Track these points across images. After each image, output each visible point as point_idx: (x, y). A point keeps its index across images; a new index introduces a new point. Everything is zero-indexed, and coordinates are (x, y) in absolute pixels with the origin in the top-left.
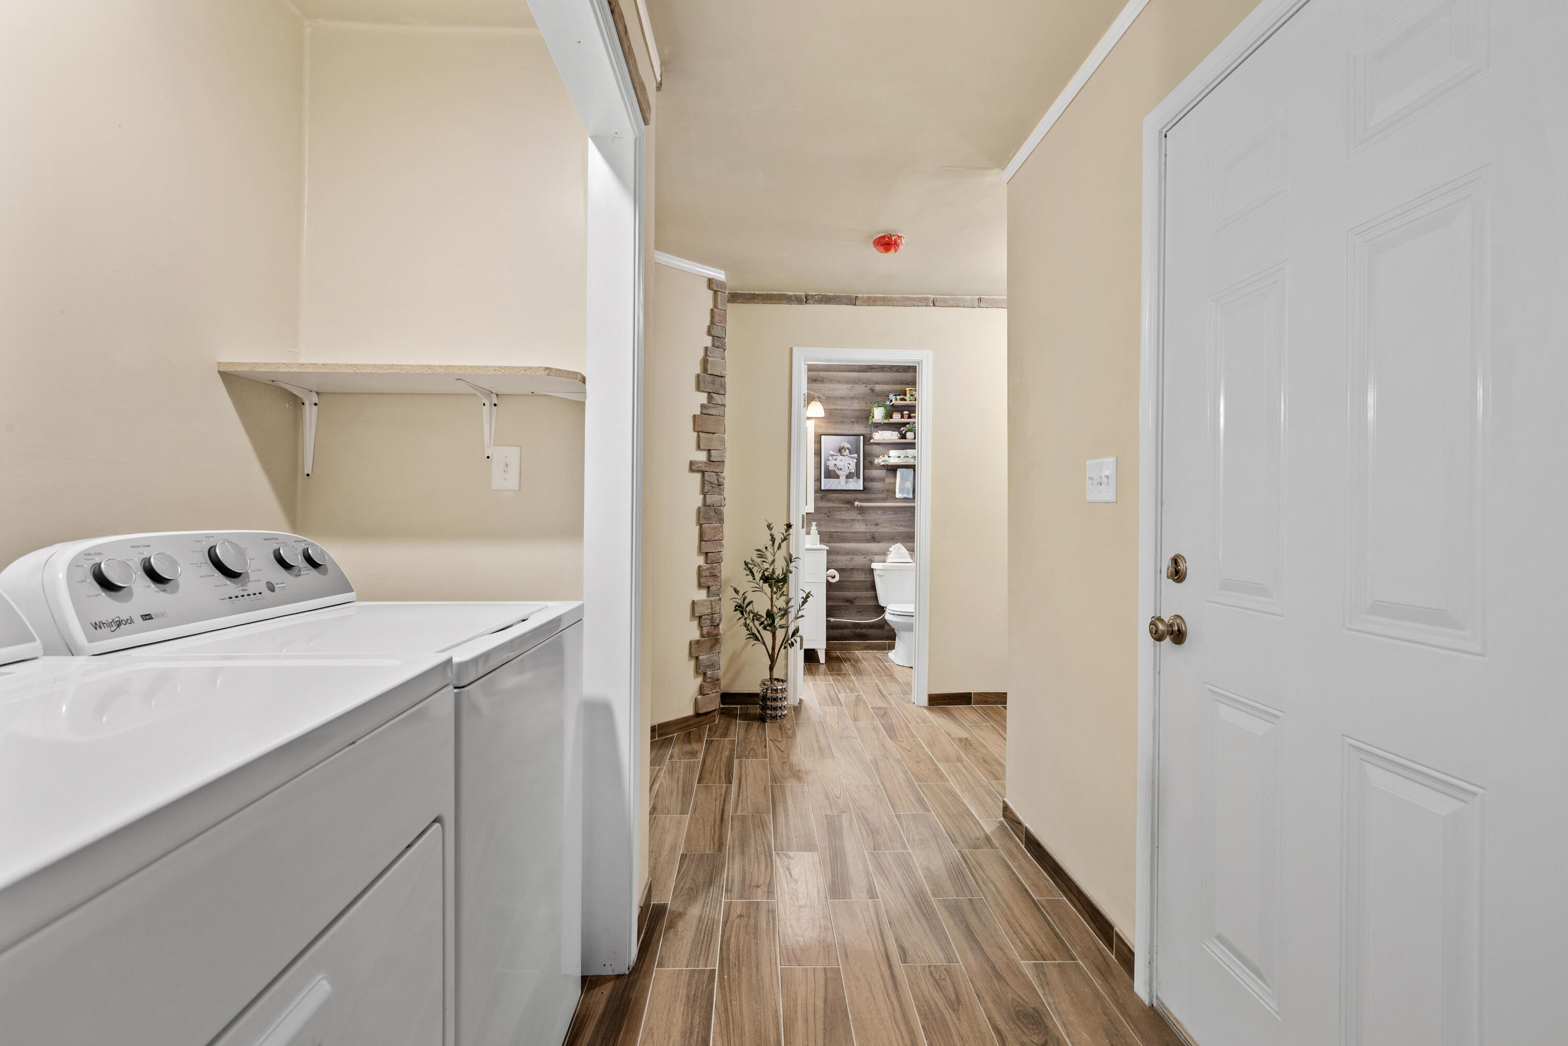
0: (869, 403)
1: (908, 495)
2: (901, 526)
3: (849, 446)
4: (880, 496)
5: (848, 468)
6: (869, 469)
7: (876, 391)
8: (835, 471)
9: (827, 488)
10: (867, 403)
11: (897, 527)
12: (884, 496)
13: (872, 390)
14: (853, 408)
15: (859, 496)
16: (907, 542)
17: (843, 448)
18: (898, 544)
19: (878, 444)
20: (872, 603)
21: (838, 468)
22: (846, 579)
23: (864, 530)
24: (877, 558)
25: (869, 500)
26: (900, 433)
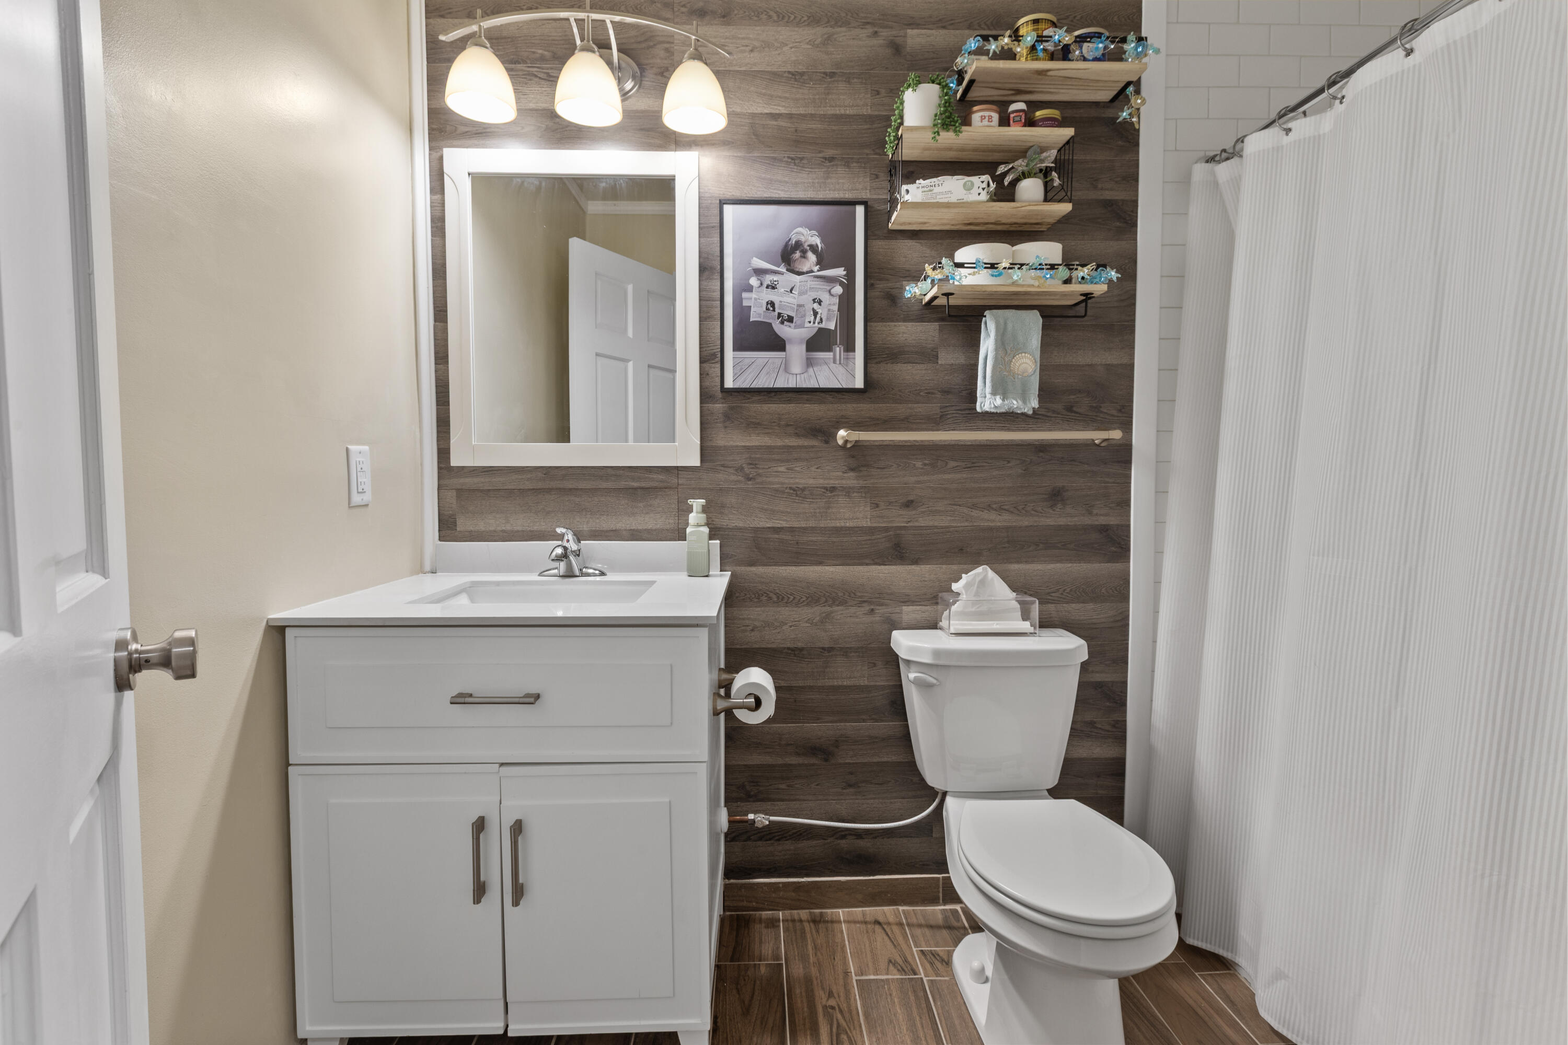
0: (883, 91)
1: (1024, 399)
2: (989, 507)
3: (817, 241)
4: (921, 409)
5: (815, 313)
6: (883, 320)
7: (908, 49)
8: (770, 324)
9: (745, 382)
10: (878, 93)
11: (975, 513)
12: (933, 408)
13: (896, 48)
14: (831, 111)
15: (849, 408)
16: (1009, 561)
17: (798, 245)
18: (980, 570)
19: (914, 235)
20: (891, 756)
21: (779, 315)
22: (810, 682)
23: (866, 523)
24: (909, 612)
25: (885, 421)
26: (999, 179)
